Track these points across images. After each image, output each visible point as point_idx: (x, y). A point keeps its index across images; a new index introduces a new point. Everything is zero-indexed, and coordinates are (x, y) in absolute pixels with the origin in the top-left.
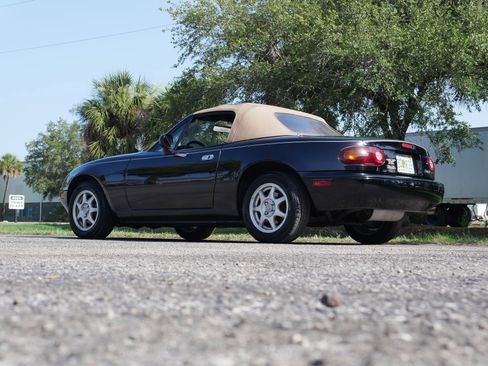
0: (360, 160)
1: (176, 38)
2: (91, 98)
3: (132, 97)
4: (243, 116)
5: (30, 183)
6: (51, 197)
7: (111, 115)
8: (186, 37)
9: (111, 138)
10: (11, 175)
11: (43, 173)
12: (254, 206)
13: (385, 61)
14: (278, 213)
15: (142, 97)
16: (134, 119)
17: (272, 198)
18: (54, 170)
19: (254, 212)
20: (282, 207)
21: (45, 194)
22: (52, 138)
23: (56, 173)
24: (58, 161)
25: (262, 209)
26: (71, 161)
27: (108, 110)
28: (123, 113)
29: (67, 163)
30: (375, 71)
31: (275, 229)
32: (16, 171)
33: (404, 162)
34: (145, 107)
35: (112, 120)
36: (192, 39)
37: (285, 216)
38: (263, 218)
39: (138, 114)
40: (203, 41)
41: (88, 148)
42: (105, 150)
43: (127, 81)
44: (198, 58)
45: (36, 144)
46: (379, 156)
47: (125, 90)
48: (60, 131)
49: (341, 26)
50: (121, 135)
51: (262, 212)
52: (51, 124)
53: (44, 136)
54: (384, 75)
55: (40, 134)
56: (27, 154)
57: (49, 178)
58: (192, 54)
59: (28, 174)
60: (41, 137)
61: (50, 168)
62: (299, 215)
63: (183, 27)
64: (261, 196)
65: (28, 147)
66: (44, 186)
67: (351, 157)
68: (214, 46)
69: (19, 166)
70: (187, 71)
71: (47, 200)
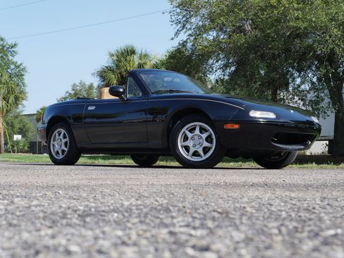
1: (173, 18)
2: (107, 65)
3: (137, 63)
7: (122, 77)
8: (180, 17)
13: (335, 30)
15: (144, 63)
22: (75, 94)
27: (120, 73)
30: (328, 38)
35: (123, 80)
36: (184, 19)
40: (193, 20)
43: (133, 52)
44: (190, 32)
47: (132, 59)
48: (81, 90)
49: (301, 5)
52: (74, 85)
53: (70, 94)
54: (334, 41)
55: (67, 92)
58: (184, 30)
60: (68, 94)
63: (178, 10)
68: (201, 23)
70: (181, 42)
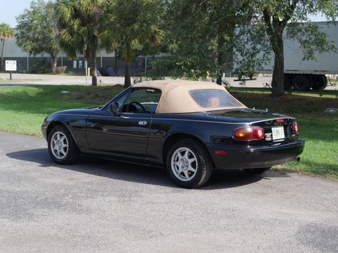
0: (247, 136)
4: (167, 94)
5: (20, 45)
6: (35, 54)
7: (75, 10)
9: (76, 27)
10: (6, 38)
11: (28, 38)
12: (174, 161)
14: (191, 168)
16: (92, 13)
17: (187, 158)
18: (37, 35)
19: (174, 165)
20: (193, 165)
21: (31, 52)
22: (34, 13)
23: (38, 39)
24: (39, 29)
25: (180, 164)
26: (47, 29)
27: (73, 7)
28: (84, 9)
29: (45, 31)
31: (188, 179)
32: (10, 36)
33: (277, 131)
34: (99, 4)
35: (76, 14)
37: (195, 171)
38: (181, 170)
39: (94, 10)
41: (60, 34)
42: (71, 35)
45: (23, 17)
46: (260, 133)
48: (39, 8)
50: (83, 24)
51: (180, 167)
52: (33, 3)
53: (29, 12)
55: (26, 10)
56: (17, 24)
57: (33, 41)
59: (18, 38)
60: (26, 12)
61: (34, 34)
62: (205, 172)
64: (179, 155)
65: (17, 19)
66: (29, 47)
67: (241, 135)
69: (12, 32)
71: (32, 56)
